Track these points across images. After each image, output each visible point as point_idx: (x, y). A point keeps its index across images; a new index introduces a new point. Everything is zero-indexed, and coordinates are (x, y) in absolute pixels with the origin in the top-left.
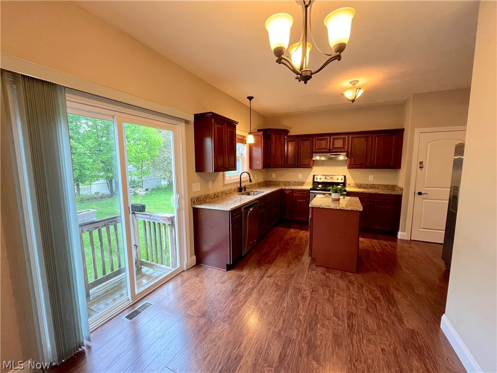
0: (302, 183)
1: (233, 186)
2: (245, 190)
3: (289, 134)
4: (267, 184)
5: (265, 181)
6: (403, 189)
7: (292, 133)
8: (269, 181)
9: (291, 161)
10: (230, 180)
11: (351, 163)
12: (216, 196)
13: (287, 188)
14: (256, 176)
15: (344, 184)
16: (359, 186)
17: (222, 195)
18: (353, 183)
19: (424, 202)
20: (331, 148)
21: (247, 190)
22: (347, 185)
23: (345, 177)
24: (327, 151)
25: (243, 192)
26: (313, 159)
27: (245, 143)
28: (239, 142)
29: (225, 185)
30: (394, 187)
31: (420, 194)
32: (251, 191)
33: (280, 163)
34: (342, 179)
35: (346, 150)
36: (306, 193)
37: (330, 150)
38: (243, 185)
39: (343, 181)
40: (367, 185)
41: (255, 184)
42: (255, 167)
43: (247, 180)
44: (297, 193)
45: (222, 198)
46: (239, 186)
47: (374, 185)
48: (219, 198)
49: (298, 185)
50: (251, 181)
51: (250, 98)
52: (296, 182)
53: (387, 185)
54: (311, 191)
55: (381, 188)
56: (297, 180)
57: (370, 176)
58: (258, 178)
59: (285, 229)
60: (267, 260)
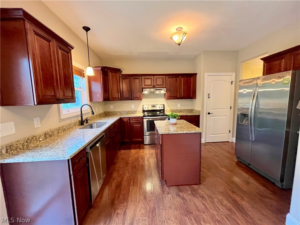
0: (135, 112)
1: (73, 120)
2: (87, 122)
3: (122, 74)
4: (107, 114)
5: (105, 112)
6: (200, 111)
7: (124, 72)
8: (108, 112)
9: (126, 95)
10: (68, 114)
11: (168, 96)
12: (48, 136)
13: (125, 117)
14: (96, 108)
15: (164, 110)
16: (173, 111)
17: (58, 133)
18: (169, 109)
19: (211, 119)
20: (155, 85)
21: (89, 122)
22: (165, 111)
23: (164, 105)
24: (152, 87)
25: (85, 124)
26: (143, 93)
27: (84, 77)
28: (77, 74)
29: (61, 120)
30: (192, 111)
31: (209, 113)
32: (94, 123)
33: (117, 97)
34: (162, 107)
35: (165, 86)
36: (140, 119)
37: (154, 86)
38: (84, 118)
39: (163, 109)
40: (177, 110)
41: (96, 115)
42: (95, 100)
43: (89, 113)
44: (133, 120)
45: (59, 136)
46: (80, 119)
47: (181, 110)
48: (52, 138)
49: (132, 113)
50: (93, 113)
51: (87, 29)
52: (130, 111)
53: (188, 110)
54: (144, 118)
55: (185, 112)
56: (131, 110)
57: (178, 104)
58: (98, 110)
59: (127, 151)
60: (121, 197)
